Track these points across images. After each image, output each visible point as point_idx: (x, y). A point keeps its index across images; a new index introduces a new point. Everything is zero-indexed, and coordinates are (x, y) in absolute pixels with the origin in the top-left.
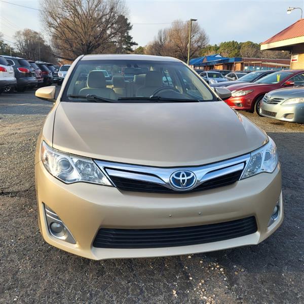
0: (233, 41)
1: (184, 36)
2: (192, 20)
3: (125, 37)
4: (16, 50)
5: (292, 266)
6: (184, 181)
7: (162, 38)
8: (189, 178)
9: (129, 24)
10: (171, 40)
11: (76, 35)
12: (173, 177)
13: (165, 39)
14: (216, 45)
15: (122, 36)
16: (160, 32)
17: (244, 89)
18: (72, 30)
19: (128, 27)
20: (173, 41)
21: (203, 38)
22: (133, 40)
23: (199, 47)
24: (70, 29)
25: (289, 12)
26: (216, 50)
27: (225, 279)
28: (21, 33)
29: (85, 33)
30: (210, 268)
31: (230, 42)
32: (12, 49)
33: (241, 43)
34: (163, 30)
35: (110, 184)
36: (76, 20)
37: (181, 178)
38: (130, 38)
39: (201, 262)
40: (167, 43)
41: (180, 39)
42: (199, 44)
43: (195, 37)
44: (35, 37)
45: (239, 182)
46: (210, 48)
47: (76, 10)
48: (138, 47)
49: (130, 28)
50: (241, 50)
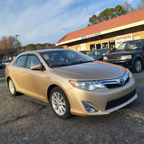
0: (32, 44)
1: (9, 43)
2: (16, 36)
8: (123, 80)
12: (120, 81)
14: (24, 46)
21: (19, 43)
25: (63, 31)
26: (25, 48)
27: (134, 111)
31: (30, 44)
33: (35, 44)
39: (122, 110)
41: (7, 45)
45: (130, 80)
46: (22, 47)
50: (36, 47)
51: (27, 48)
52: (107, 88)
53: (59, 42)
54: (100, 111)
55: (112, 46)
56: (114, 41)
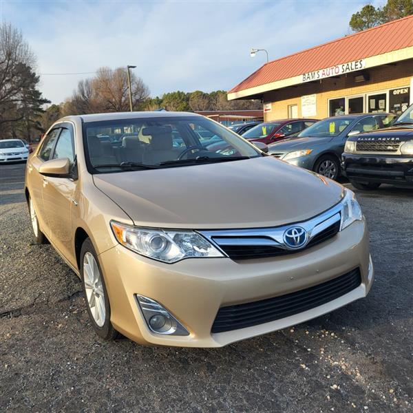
0: (179, 92)
1: (116, 87)
2: (129, 67)
3: (30, 93)
5: (395, 315)
6: (297, 238)
7: (85, 92)
8: (301, 234)
9: (34, 74)
10: (97, 94)
12: (286, 236)
13: (89, 93)
14: (158, 97)
15: (25, 93)
16: (81, 84)
19: (34, 79)
20: (100, 94)
21: (141, 89)
22: (43, 97)
23: (137, 101)
25: (253, 55)
26: (159, 104)
27: (342, 342)
30: (320, 336)
31: (175, 93)
33: (188, 93)
34: (85, 81)
35: (221, 255)
37: (293, 236)
38: (38, 94)
39: (307, 333)
40: (92, 97)
41: (110, 92)
42: (138, 97)
45: (340, 234)
46: (151, 101)
48: (49, 105)
49: (37, 80)
50: (190, 102)
51: (165, 102)
52: (230, 257)
53: (236, 90)
54: (192, 336)
55: (399, 105)
56: (406, 91)
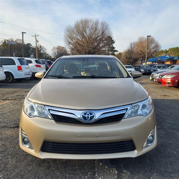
2: (148, 36)
3: (110, 48)
4: (52, 57)
7: (133, 47)
9: (113, 40)
10: (137, 48)
11: (82, 48)
13: (134, 47)
14: (166, 50)
15: (109, 47)
16: (131, 44)
17: (172, 74)
18: (81, 45)
19: (113, 42)
20: (139, 49)
21: (157, 46)
22: (115, 49)
23: (155, 51)
24: (80, 44)
27: (116, 177)
28: (55, 48)
29: (88, 46)
30: (110, 171)
32: (51, 56)
34: (133, 42)
35: (51, 118)
36: (83, 39)
38: (114, 48)
40: (135, 50)
41: (143, 47)
42: (155, 49)
43: (152, 46)
44: (62, 49)
45: (123, 120)
46: (162, 52)
47: (83, 35)
48: (118, 53)
49: (114, 43)
51: (169, 52)
52: (54, 120)
